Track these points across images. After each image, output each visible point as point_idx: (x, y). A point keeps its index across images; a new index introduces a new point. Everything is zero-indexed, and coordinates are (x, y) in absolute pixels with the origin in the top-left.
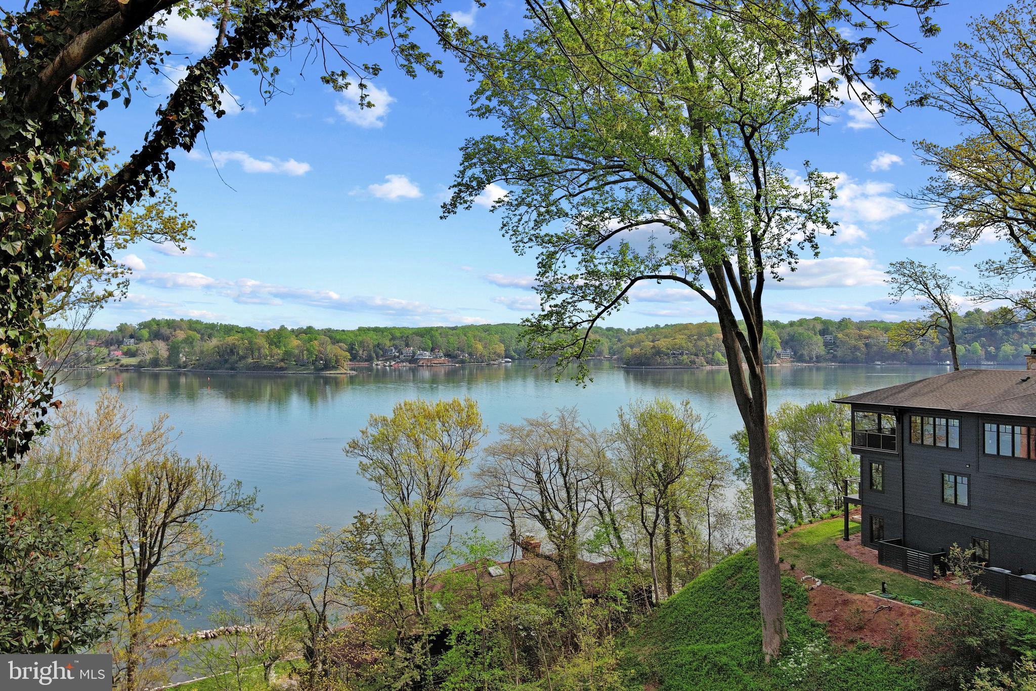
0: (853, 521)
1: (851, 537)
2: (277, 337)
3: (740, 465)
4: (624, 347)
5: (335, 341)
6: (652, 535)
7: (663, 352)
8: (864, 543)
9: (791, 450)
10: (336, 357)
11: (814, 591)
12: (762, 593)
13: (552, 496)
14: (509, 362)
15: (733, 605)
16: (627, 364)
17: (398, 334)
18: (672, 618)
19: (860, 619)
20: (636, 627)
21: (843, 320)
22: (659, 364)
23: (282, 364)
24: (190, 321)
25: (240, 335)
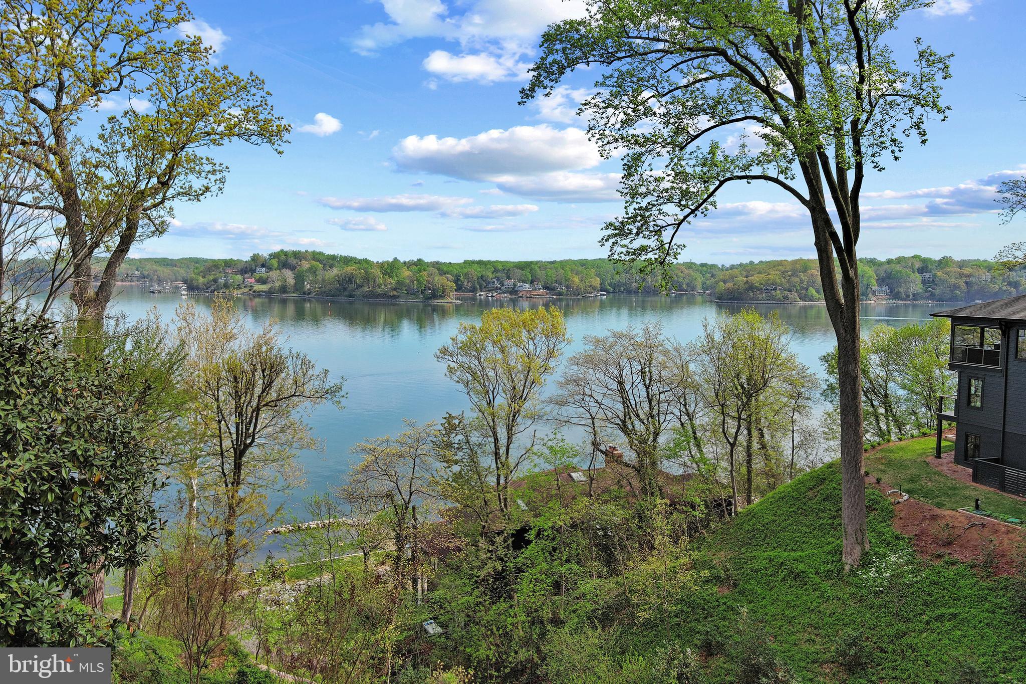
0: (946, 440)
1: (942, 455)
2: (390, 268)
3: (828, 386)
4: (717, 282)
5: (442, 273)
6: (733, 445)
7: (756, 288)
8: (957, 461)
9: (883, 374)
10: (443, 287)
11: (901, 505)
12: (845, 504)
13: (634, 406)
14: (604, 295)
15: (813, 516)
16: (720, 298)
17: (500, 267)
18: (749, 525)
19: (950, 535)
20: (713, 533)
21: (944, 258)
22: (752, 299)
23: (395, 293)
24: (314, 253)
25: (357, 265)
